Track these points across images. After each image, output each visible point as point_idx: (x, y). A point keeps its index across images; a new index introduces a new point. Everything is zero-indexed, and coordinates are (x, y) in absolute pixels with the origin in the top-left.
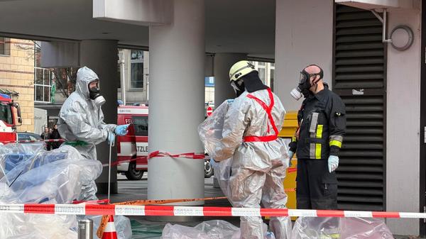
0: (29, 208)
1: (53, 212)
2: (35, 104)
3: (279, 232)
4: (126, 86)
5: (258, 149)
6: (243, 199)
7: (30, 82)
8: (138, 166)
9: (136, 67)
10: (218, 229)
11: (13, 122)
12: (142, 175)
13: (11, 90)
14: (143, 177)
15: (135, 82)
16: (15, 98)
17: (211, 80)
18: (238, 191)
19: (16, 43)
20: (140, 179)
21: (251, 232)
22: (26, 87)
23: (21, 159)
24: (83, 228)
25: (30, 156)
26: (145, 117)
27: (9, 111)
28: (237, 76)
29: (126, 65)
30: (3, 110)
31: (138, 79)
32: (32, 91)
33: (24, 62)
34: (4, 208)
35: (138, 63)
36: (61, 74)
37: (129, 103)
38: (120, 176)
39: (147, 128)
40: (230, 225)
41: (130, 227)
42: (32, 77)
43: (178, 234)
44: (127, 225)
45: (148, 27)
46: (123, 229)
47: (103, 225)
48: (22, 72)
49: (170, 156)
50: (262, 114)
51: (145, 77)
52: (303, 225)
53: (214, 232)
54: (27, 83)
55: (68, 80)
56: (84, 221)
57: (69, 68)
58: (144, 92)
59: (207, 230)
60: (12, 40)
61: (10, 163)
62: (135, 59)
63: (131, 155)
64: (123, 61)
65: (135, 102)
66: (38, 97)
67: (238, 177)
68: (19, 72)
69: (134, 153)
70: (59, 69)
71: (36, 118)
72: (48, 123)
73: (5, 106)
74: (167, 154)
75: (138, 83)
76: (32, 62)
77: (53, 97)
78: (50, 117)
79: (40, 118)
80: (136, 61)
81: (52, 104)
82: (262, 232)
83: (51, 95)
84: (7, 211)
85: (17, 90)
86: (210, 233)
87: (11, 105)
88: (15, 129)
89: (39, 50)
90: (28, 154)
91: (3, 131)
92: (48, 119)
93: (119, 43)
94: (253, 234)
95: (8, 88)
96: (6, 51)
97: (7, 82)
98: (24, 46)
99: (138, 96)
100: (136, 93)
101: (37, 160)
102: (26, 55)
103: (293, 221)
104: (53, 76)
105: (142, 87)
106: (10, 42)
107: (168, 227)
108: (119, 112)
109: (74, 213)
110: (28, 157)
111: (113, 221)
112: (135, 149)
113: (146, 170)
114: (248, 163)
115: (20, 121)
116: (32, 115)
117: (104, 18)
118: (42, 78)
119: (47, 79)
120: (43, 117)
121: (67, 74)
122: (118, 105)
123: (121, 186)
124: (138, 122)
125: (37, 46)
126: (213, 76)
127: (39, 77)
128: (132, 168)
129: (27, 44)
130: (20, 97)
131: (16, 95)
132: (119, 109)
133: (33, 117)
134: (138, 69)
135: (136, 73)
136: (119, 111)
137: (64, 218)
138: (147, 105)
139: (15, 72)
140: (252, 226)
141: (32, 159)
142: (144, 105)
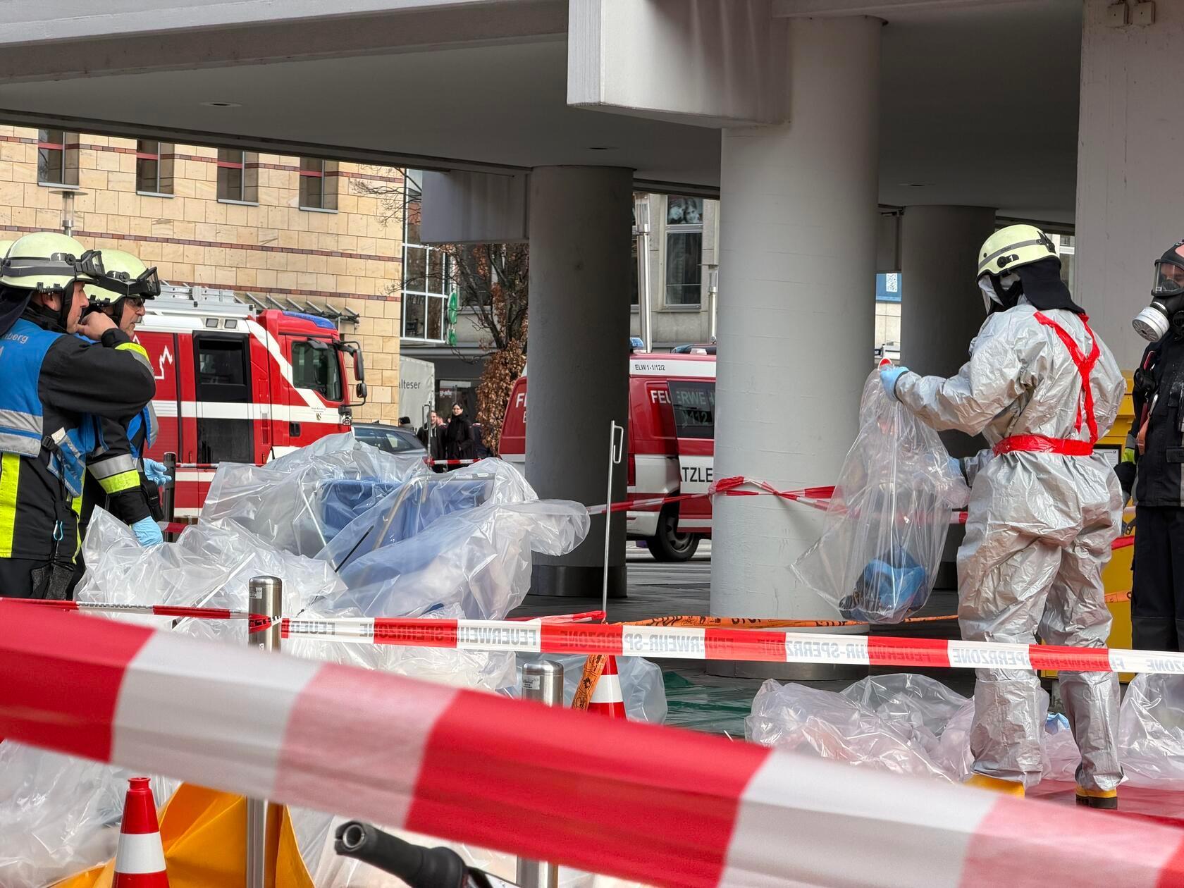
0: (387, 632)
1: (452, 641)
2: (403, 346)
3: (1086, 717)
4: (653, 299)
5: (1047, 472)
6: (990, 616)
7: (389, 284)
8: (684, 523)
9: (681, 245)
10: (909, 700)
11: (342, 395)
12: (694, 548)
13: (336, 305)
14: (697, 554)
15: (679, 286)
16: (348, 329)
17: (892, 281)
18: (978, 592)
19: (353, 175)
20: (688, 558)
21: (1004, 713)
22: (378, 298)
23: (368, 494)
24: (536, 686)
25: (389, 487)
26: (707, 386)
27: (332, 363)
28: (1002, 262)
29: (654, 241)
30: (316, 361)
31: (687, 280)
32: (395, 309)
33: (375, 228)
34: (321, 628)
35: (688, 235)
36: (474, 264)
37: (662, 346)
38: (632, 549)
39: (710, 417)
40: (943, 691)
41: (662, 689)
42: (395, 271)
43: (796, 711)
44: (654, 684)
45: (719, 131)
46: (643, 695)
47: (587, 683)
48: (369, 257)
49: (775, 494)
50: (1067, 372)
51: (705, 271)
52: (1150, 696)
53: (898, 709)
54: (381, 287)
55: (495, 278)
56: (539, 666)
57: (498, 247)
58: (704, 316)
59: (876, 701)
60: (344, 166)
61: (339, 506)
62: (678, 221)
63: (666, 491)
64: (647, 228)
65: (678, 341)
66: (412, 326)
67: (983, 551)
68: (361, 257)
69: (674, 486)
70: (470, 249)
71: (404, 384)
72: (437, 399)
73: (322, 350)
74: (766, 488)
75: (686, 290)
76: (396, 229)
77: (451, 328)
78: (443, 384)
79: (416, 385)
80: (682, 229)
81: (450, 347)
82: (1036, 713)
83: (447, 321)
84: (329, 638)
85: (356, 306)
86: (885, 711)
87: (339, 347)
88: (348, 413)
89: (415, 197)
90: (385, 482)
91: (315, 420)
92: (438, 389)
93: (636, 176)
94: (1010, 718)
95: (331, 302)
96: (327, 199)
97: (328, 284)
98: (376, 184)
99: (686, 325)
100: (681, 318)
101: (409, 499)
102: (381, 209)
103: (1124, 683)
104: (454, 269)
105: (698, 300)
106: (337, 174)
107: (769, 691)
108: (632, 371)
109: (512, 648)
110: (385, 489)
111: (614, 671)
112: (675, 473)
113: (706, 534)
114: (1016, 510)
115: (361, 392)
116: (394, 376)
117: (599, 105)
118: (423, 275)
119: (435, 276)
120: (424, 382)
121: (491, 263)
122: (628, 351)
123: (636, 578)
124: (686, 398)
125: (409, 184)
126: (897, 269)
127: (415, 271)
128: (669, 529)
129: (382, 179)
130: (363, 325)
131: (353, 319)
132: (632, 363)
133: (396, 383)
134: (688, 250)
135: (682, 259)
136: (635, 367)
137: (483, 660)
138: (711, 352)
139: (351, 256)
140: (1010, 697)
141: (397, 496)
142: (703, 351)
